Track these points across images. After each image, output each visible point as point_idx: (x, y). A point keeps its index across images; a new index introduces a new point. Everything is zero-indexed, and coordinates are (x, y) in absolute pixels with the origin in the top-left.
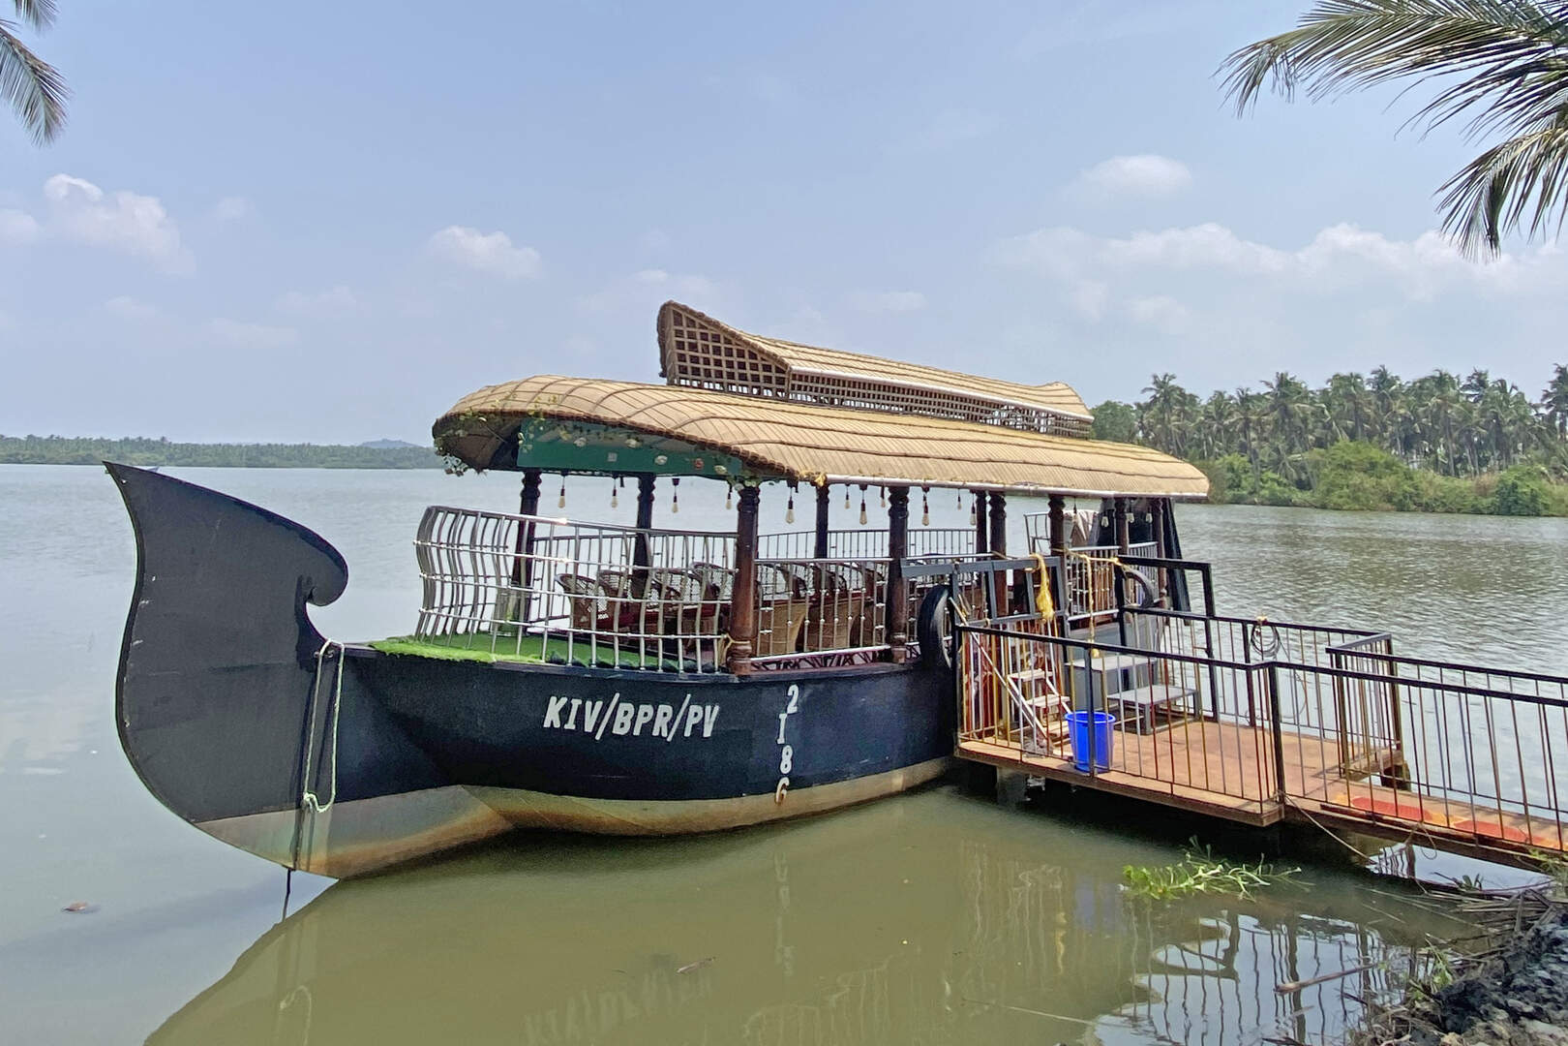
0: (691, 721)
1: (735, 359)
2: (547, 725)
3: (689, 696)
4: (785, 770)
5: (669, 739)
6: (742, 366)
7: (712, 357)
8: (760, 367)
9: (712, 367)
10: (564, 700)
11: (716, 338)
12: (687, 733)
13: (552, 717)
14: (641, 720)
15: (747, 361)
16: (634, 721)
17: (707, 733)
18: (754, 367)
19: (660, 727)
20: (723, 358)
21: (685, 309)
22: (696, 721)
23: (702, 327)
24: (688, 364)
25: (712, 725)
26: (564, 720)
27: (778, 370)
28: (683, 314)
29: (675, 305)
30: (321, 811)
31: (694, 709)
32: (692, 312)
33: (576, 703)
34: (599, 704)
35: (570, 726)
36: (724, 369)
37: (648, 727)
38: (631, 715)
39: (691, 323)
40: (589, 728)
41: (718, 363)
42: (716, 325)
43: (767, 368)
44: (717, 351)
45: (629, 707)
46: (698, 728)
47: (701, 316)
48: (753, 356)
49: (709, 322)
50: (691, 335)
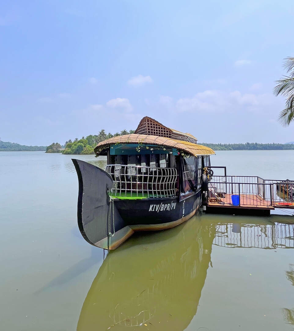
1: (161, 130)
2: (149, 211)
4: (183, 214)
6: (162, 131)
7: (155, 129)
8: (166, 131)
9: (156, 132)
10: (153, 205)
11: (157, 125)
13: (150, 209)
14: (165, 207)
15: (163, 130)
16: (164, 208)
18: (165, 131)
20: (158, 129)
21: (150, 118)
23: (153, 122)
24: (150, 131)
26: (152, 210)
27: (169, 132)
28: (150, 119)
29: (148, 117)
30: (113, 236)
32: (152, 119)
33: (155, 205)
34: (159, 205)
35: (153, 210)
36: (158, 132)
37: (166, 208)
38: (164, 206)
39: (151, 121)
40: (156, 210)
41: (157, 130)
42: (157, 122)
43: (167, 132)
44: (157, 128)
45: (163, 205)
47: (154, 120)
48: (164, 129)
49: (156, 121)
50: (151, 124)
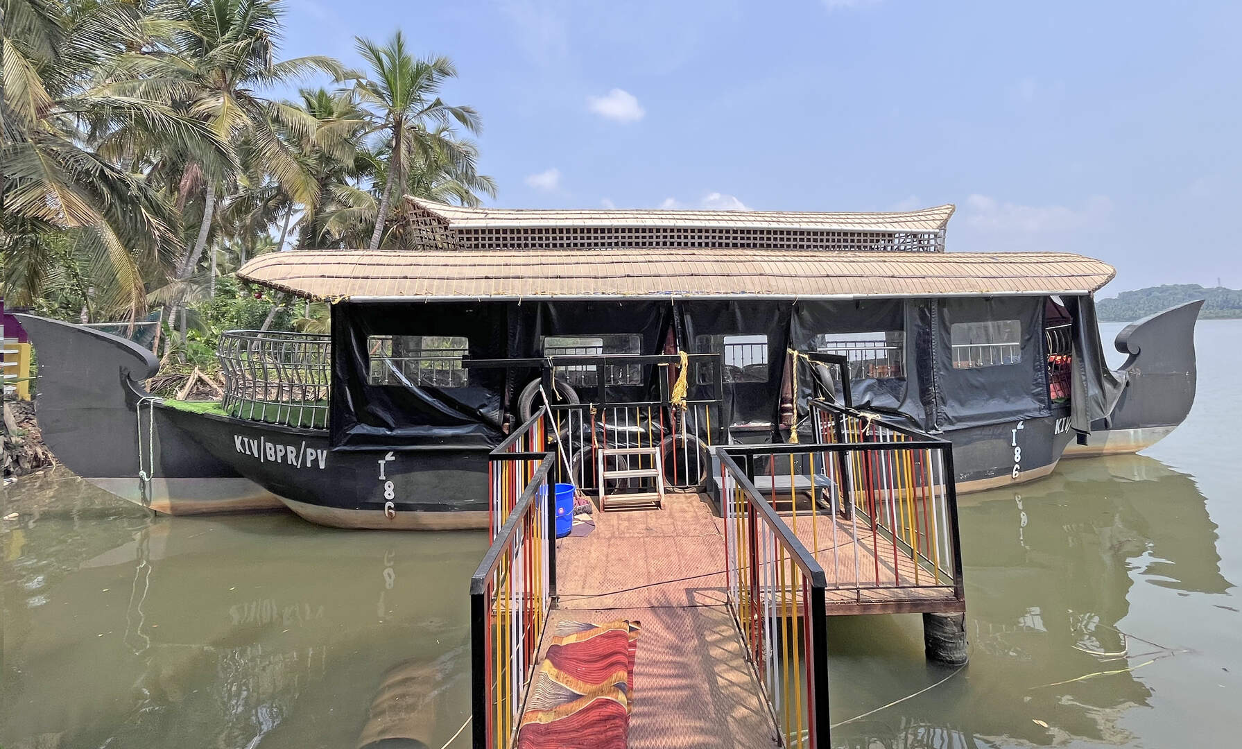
0: (309, 459)
3: (304, 442)
4: (389, 497)
5: (299, 467)
11: (424, 214)
12: (309, 465)
14: (280, 453)
16: (276, 454)
17: (322, 466)
19: (291, 459)
20: (429, 226)
22: (313, 457)
25: (324, 462)
31: (309, 451)
37: (284, 458)
38: (273, 450)
39: (414, 207)
44: (426, 222)
46: (315, 461)
50: (416, 215)
